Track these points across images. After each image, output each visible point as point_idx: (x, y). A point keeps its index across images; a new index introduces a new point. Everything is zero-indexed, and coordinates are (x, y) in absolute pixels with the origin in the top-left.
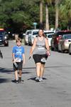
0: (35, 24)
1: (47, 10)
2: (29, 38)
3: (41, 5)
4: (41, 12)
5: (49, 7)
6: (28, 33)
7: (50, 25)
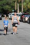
0: (13, 10)
1: (18, 5)
2: (11, 16)
3: (16, 3)
4: (16, 6)
5: (19, 3)
6: (10, 14)
7: (19, 11)
